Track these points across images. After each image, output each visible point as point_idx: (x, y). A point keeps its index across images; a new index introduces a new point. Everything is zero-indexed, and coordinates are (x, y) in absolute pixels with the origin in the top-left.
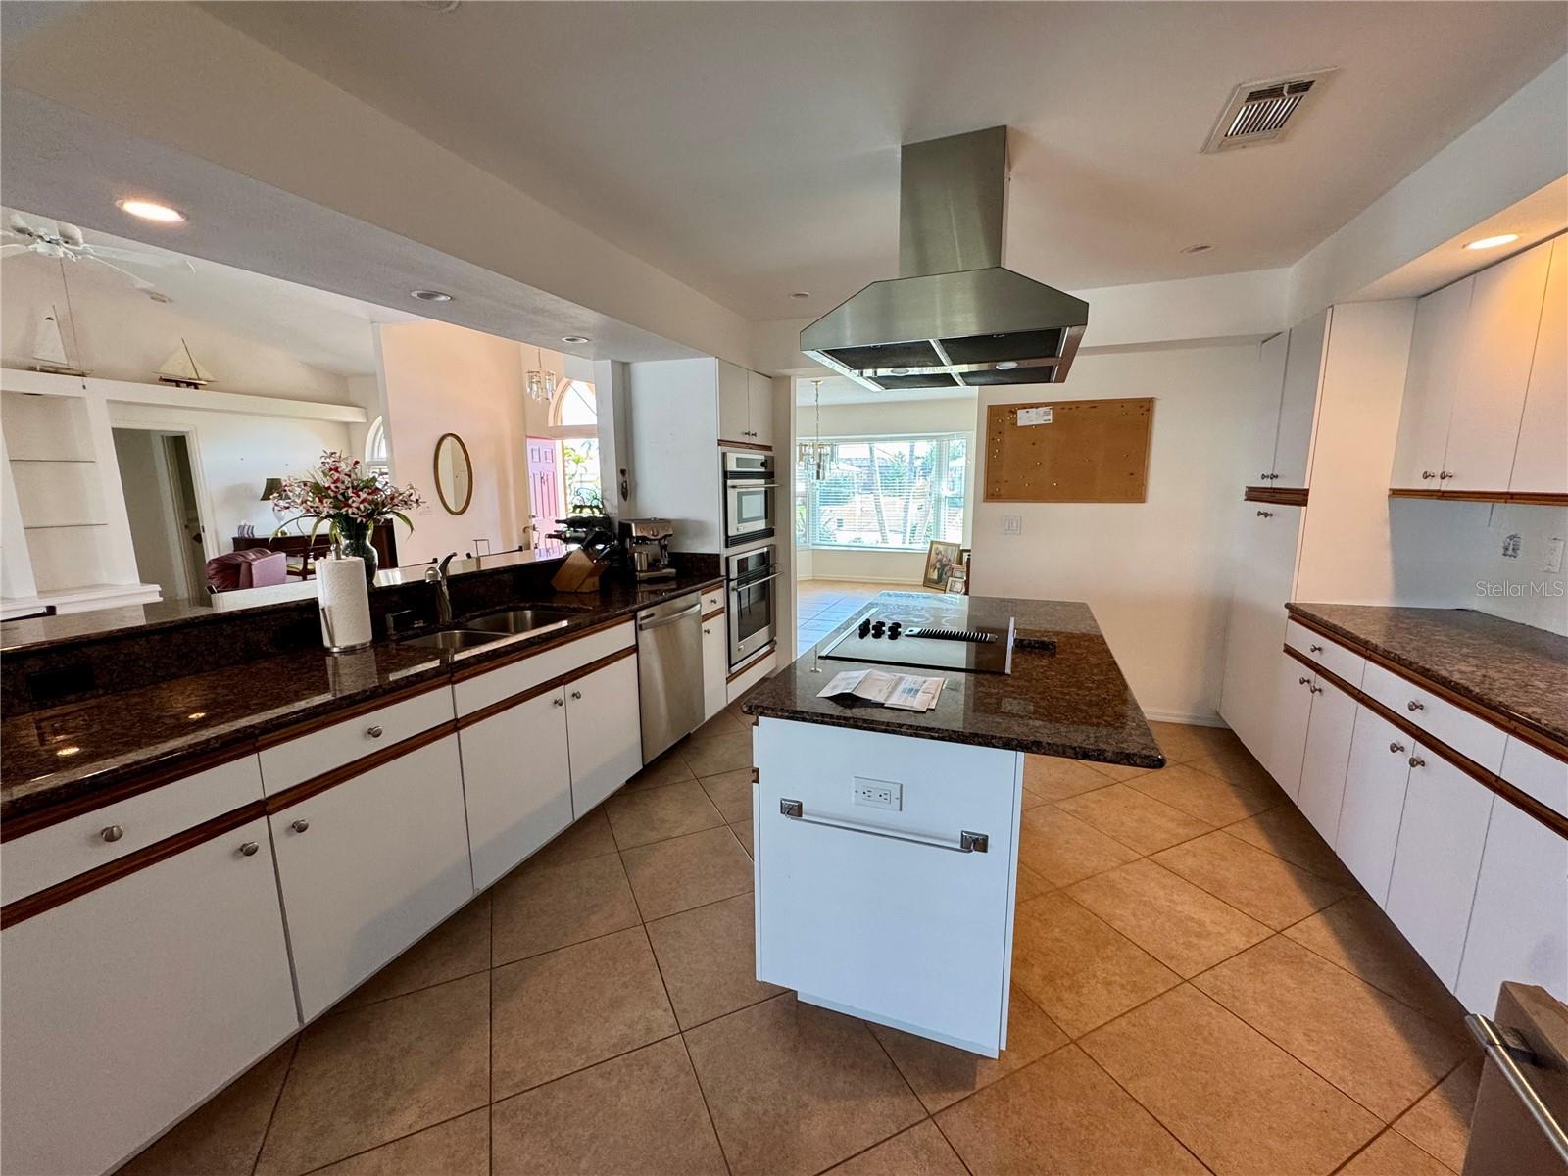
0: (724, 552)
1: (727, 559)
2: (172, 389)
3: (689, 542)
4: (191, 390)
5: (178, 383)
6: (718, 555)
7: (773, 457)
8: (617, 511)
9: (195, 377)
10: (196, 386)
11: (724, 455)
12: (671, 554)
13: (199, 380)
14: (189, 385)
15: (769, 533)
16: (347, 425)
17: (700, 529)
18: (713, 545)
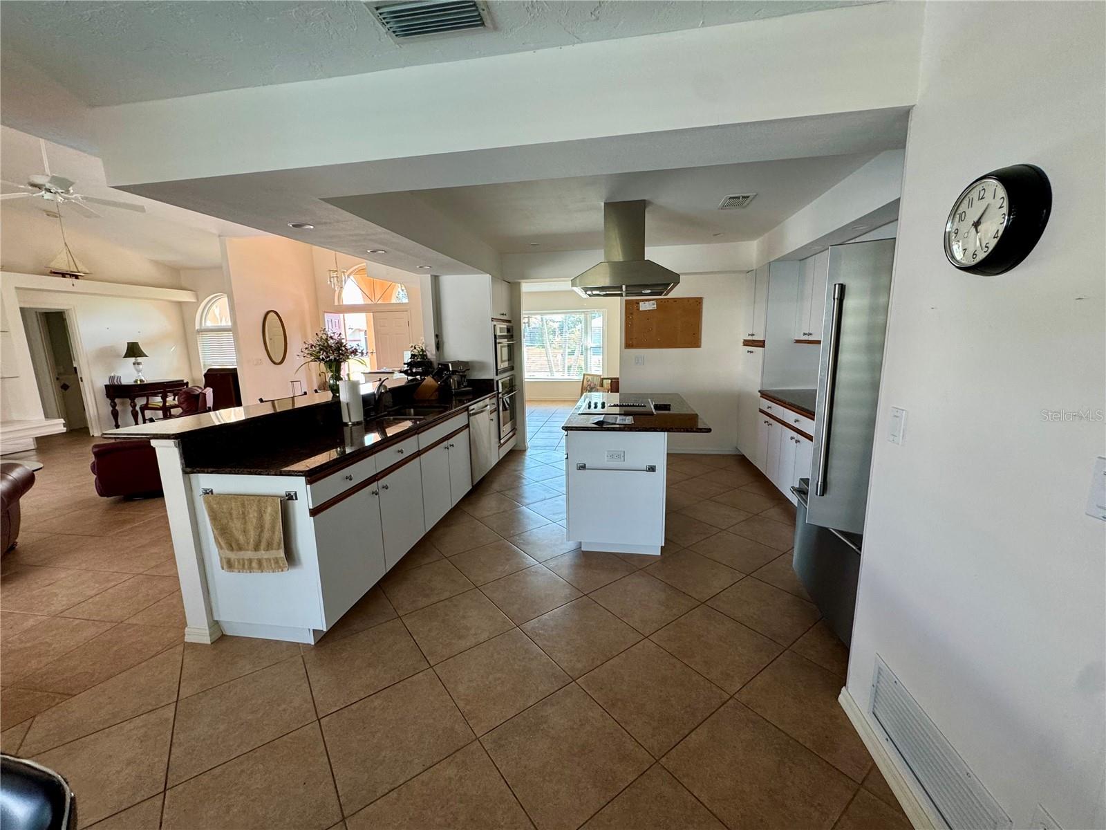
0: (496, 378)
1: (497, 382)
2: (59, 279)
3: (475, 373)
4: (74, 279)
5: (64, 275)
6: (493, 380)
7: (512, 327)
8: (435, 357)
9: (76, 270)
10: (77, 277)
11: (495, 326)
12: (468, 380)
13: (79, 272)
14: (71, 276)
15: (512, 368)
16: (180, 304)
17: (482, 366)
18: (489, 375)
